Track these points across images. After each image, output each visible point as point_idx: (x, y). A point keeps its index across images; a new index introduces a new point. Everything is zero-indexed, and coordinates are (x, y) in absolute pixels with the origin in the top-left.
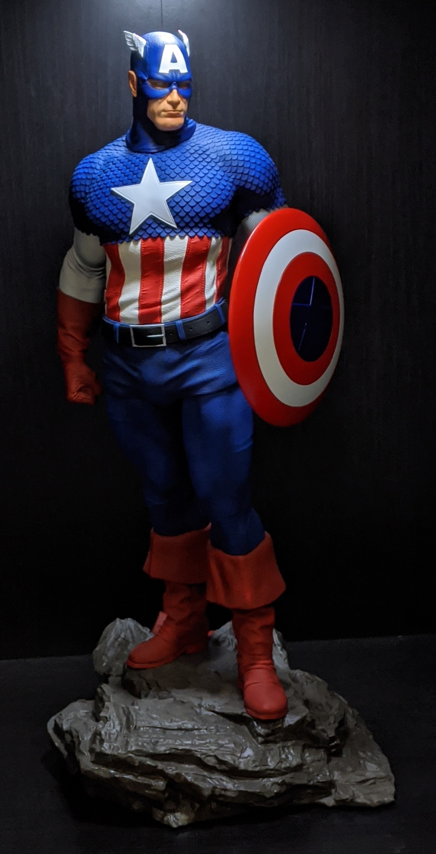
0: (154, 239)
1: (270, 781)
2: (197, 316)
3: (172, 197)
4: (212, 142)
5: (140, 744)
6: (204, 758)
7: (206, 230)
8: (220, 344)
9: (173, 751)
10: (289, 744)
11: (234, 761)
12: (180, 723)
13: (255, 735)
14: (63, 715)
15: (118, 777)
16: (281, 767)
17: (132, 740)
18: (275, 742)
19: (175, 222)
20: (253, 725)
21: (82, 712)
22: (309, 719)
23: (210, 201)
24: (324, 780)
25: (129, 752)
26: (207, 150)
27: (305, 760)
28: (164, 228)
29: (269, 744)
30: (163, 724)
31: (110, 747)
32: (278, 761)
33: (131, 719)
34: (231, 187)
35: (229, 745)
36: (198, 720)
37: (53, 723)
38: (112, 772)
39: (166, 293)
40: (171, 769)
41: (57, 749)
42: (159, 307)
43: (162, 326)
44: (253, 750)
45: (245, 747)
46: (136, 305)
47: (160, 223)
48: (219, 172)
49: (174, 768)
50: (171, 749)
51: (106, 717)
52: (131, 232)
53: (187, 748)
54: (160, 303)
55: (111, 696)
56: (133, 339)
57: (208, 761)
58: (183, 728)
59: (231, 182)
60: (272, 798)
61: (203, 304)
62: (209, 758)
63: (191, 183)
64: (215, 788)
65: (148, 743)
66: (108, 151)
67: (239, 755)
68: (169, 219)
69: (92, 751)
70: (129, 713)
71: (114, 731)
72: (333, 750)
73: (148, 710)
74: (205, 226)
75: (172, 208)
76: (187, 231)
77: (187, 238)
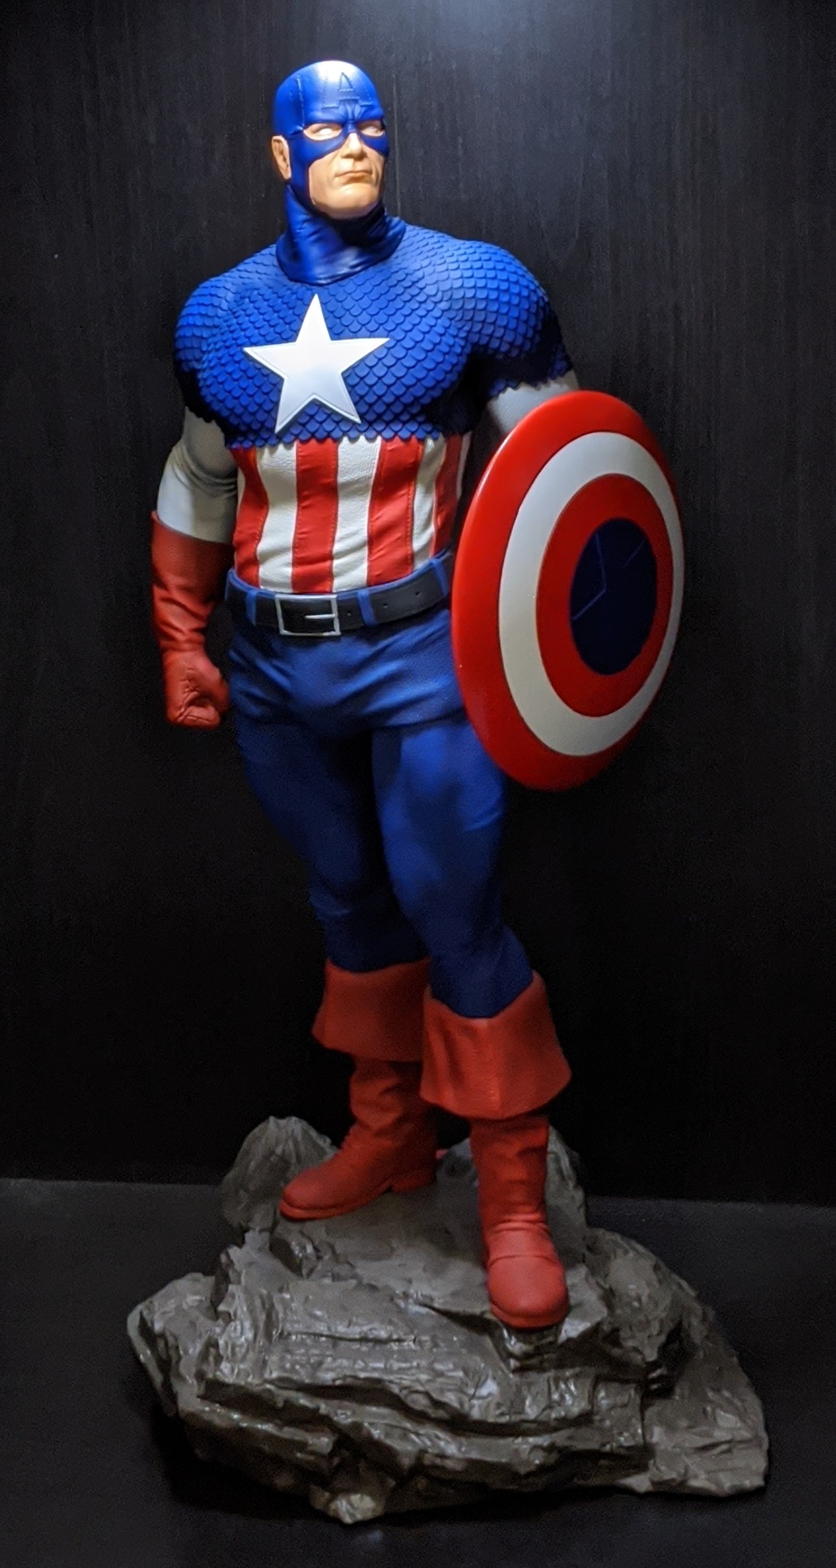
0: (321, 441)
1: (527, 1443)
2: (396, 582)
3: (353, 368)
4: (430, 264)
5: (288, 1366)
6: (406, 1396)
7: (413, 427)
8: (440, 633)
9: (349, 1381)
10: (568, 1373)
11: (461, 1404)
12: (365, 1328)
13: (504, 1355)
14: (156, 1303)
15: (245, 1428)
16: (549, 1418)
17: (274, 1359)
18: (541, 1369)
19: (359, 413)
20: (502, 1336)
21: (192, 1299)
22: (606, 1328)
23: (421, 375)
24: (632, 1443)
25: (266, 1381)
26: (420, 279)
27: (599, 1407)
28: (337, 423)
29: (530, 1373)
30: (333, 1330)
31: (233, 1371)
32: (543, 1406)
33: (274, 1318)
34: (463, 347)
35: (453, 1374)
36: (400, 1324)
37: (138, 1318)
38: (236, 1416)
39: (342, 539)
40: (344, 1414)
41: (141, 1367)
42: (328, 564)
43: (333, 599)
44: (499, 1384)
45: (483, 1378)
46: (289, 557)
47: (331, 414)
48: (439, 321)
49: (349, 1413)
50: (345, 1377)
51: (229, 1314)
52: (278, 428)
53: (376, 1375)
54: (330, 557)
55: (244, 1271)
56: (281, 621)
57: (413, 1401)
58: (371, 1336)
59: (462, 338)
60: (529, 1475)
61: (410, 559)
62: (415, 1396)
63: (388, 342)
64: (423, 1451)
65: (302, 1366)
66: (244, 274)
67: (471, 1391)
68: (345, 406)
69: (200, 1376)
70: (272, 1306)
71: (243, 1339)
72: (655, 1387)
73: (307, 1299)
74: (413, 418)
75: (351, 388)
76: (379, 428)
77: (379, 439)
